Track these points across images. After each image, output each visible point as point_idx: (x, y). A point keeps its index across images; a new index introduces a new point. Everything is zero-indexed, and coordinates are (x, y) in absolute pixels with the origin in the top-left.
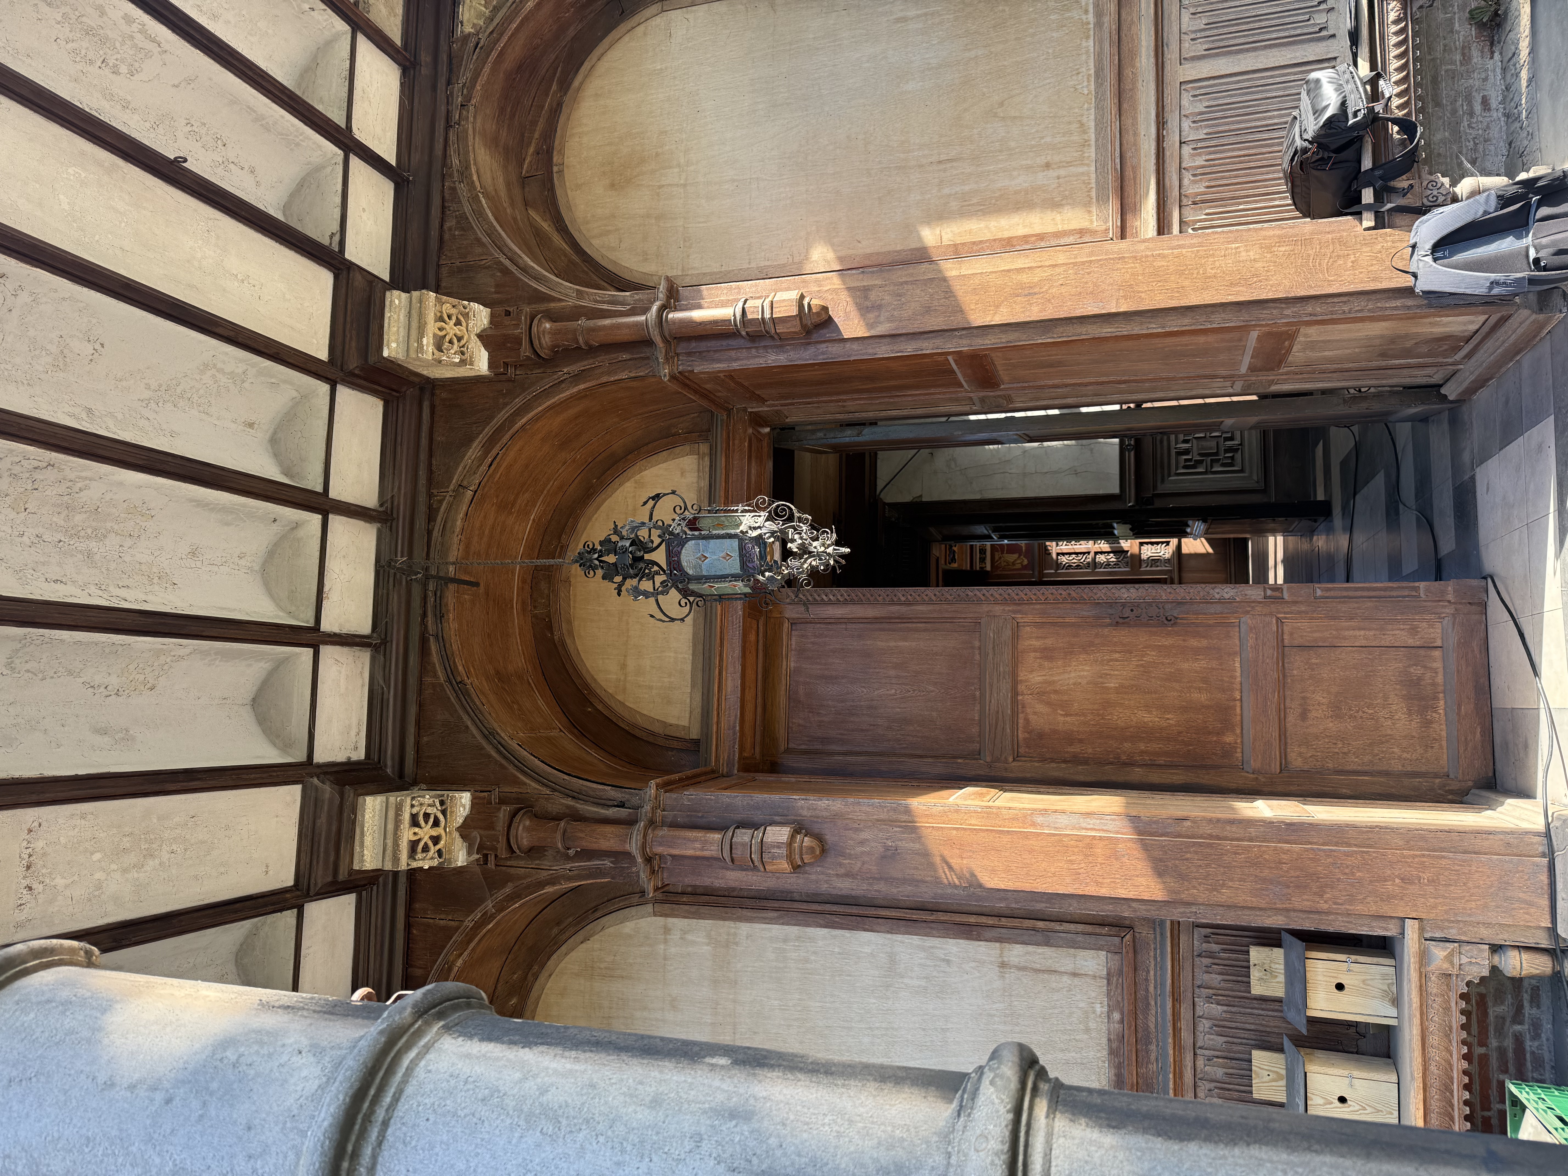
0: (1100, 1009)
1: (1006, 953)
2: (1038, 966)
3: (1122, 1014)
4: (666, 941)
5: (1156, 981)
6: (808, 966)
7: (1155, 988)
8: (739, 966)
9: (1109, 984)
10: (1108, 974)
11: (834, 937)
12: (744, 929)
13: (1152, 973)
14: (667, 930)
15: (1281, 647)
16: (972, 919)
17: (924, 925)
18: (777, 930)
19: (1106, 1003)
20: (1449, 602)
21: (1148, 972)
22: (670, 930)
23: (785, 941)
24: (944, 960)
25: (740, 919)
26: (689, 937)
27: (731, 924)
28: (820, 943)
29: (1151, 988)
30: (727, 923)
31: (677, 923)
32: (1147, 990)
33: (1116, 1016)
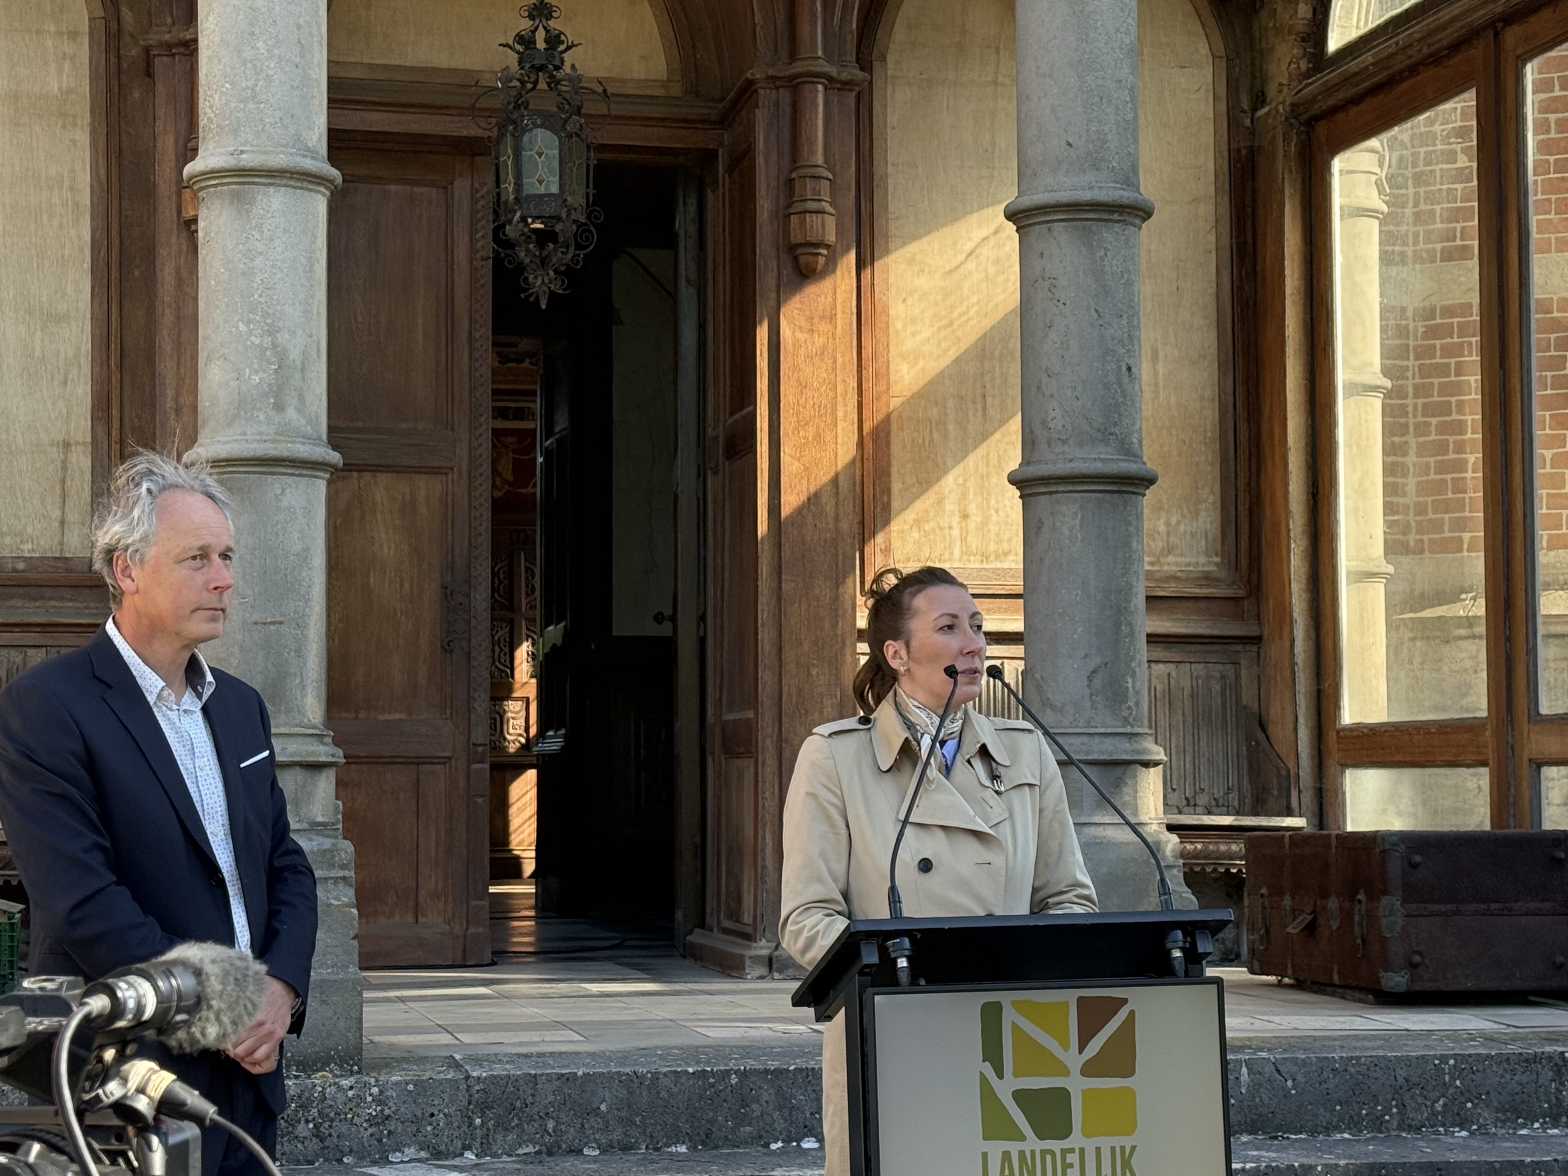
0: (26, 549)
1: (81, 449)
2: (68, 483)
3: (23, 571)
4: (59, 33)
5: (63, 607)
6: (45, 218)
7: (54, 607)
8: (37, 129)
9: (55, 558)
10: (66, 558)
11: (81, 250)
12: (83, 137)
13: (70, 604)
14: (73, 35)
15: (418, 761)
16: (115, 412)
17: (105, 357)
18: (84, 179)
19: (33, 555)
20: (467, 929)
21: (71, 600)
22: (74, 39)
23: (72, 189)
24: (66, 378)
25: (93, 132)
26: (67, 65)
27: (88, 119)
28: (73, 233)
29: (53, 603)
30: (88, 115)
31: (83, 51)
32: (50, 599)
33: (21, 566)
